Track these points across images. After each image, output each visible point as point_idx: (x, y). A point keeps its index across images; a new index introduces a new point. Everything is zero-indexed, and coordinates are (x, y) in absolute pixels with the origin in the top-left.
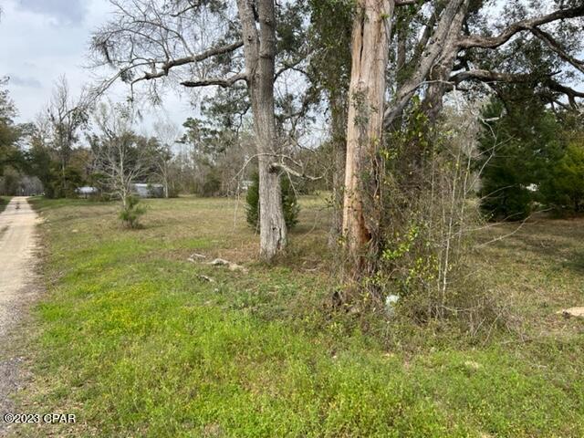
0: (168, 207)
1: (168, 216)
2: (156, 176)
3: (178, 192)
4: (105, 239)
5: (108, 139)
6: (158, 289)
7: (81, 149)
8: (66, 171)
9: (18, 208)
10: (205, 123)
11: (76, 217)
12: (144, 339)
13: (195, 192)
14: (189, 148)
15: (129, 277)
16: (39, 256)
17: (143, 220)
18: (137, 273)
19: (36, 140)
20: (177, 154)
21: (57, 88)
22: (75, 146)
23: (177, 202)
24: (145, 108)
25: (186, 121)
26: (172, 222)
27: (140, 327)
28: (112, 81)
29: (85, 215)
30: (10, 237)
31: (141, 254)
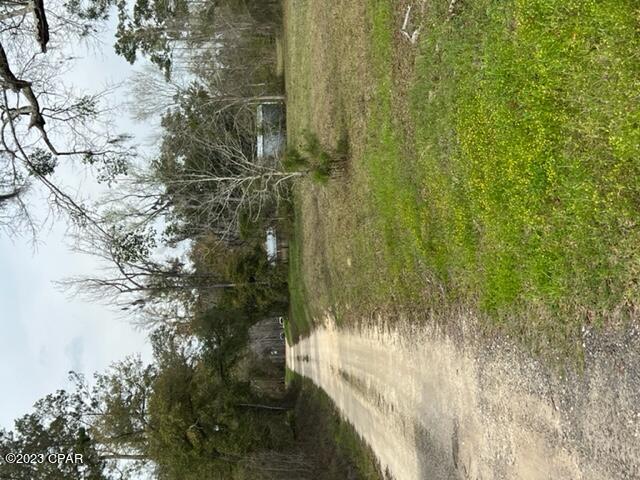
0: (302, 93)
1: (322, 92)
2: (241, 118)
3: (272, 76)
4: (366, 210)
5: (171, 208)
6: (472, 96)
7: (193, 256)
8: (237, 281)
9: (307, 359)
10: (123, 17)
11: (323, 262)
12: (573, 112)
13: (272, 40)
14: (179, 52)
15: (443, 156)
16: (394, 320)
17: (330, 141)
18: (436, 141)
19: (183, 329)
20: (193, 78)
21: (83, 295)
22: (188, 266)
23: (292, 75)
24: (102, 131)
25: (122, 58)
26: (334, 83)
27: (547, 122)
28: (55, 190)
29: (320, 247)
30: (359, 367)
31: (397, 139)
